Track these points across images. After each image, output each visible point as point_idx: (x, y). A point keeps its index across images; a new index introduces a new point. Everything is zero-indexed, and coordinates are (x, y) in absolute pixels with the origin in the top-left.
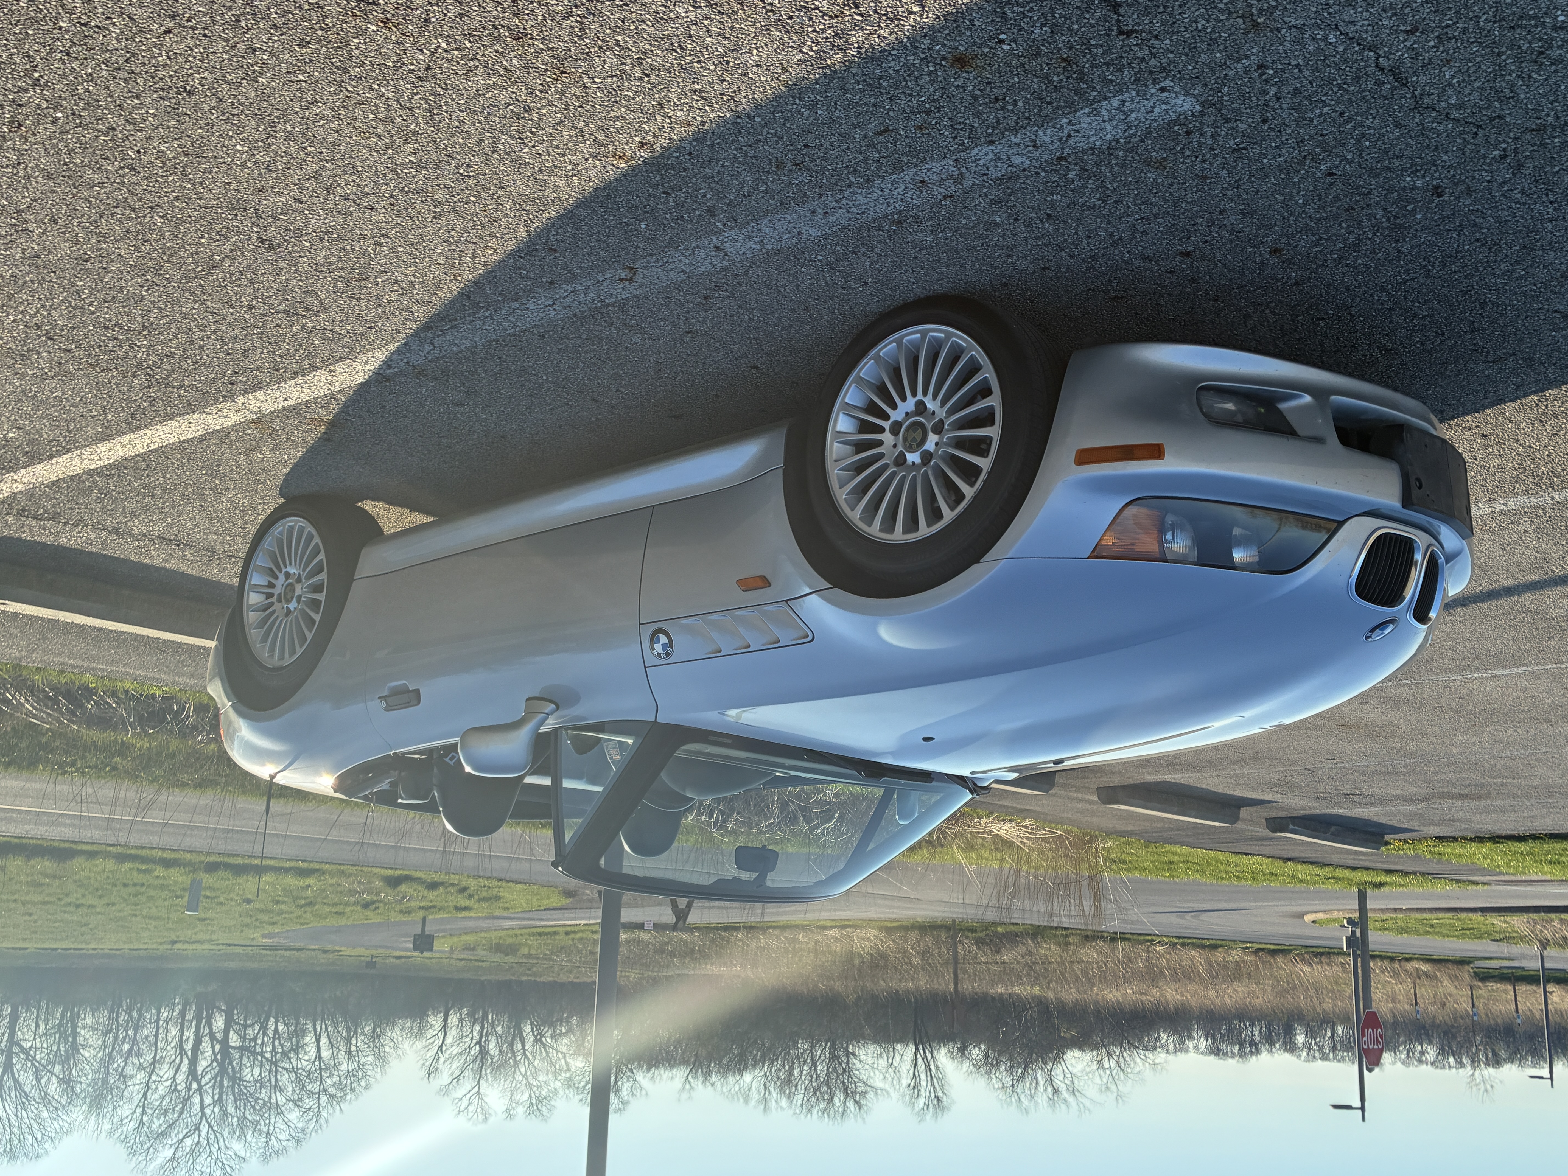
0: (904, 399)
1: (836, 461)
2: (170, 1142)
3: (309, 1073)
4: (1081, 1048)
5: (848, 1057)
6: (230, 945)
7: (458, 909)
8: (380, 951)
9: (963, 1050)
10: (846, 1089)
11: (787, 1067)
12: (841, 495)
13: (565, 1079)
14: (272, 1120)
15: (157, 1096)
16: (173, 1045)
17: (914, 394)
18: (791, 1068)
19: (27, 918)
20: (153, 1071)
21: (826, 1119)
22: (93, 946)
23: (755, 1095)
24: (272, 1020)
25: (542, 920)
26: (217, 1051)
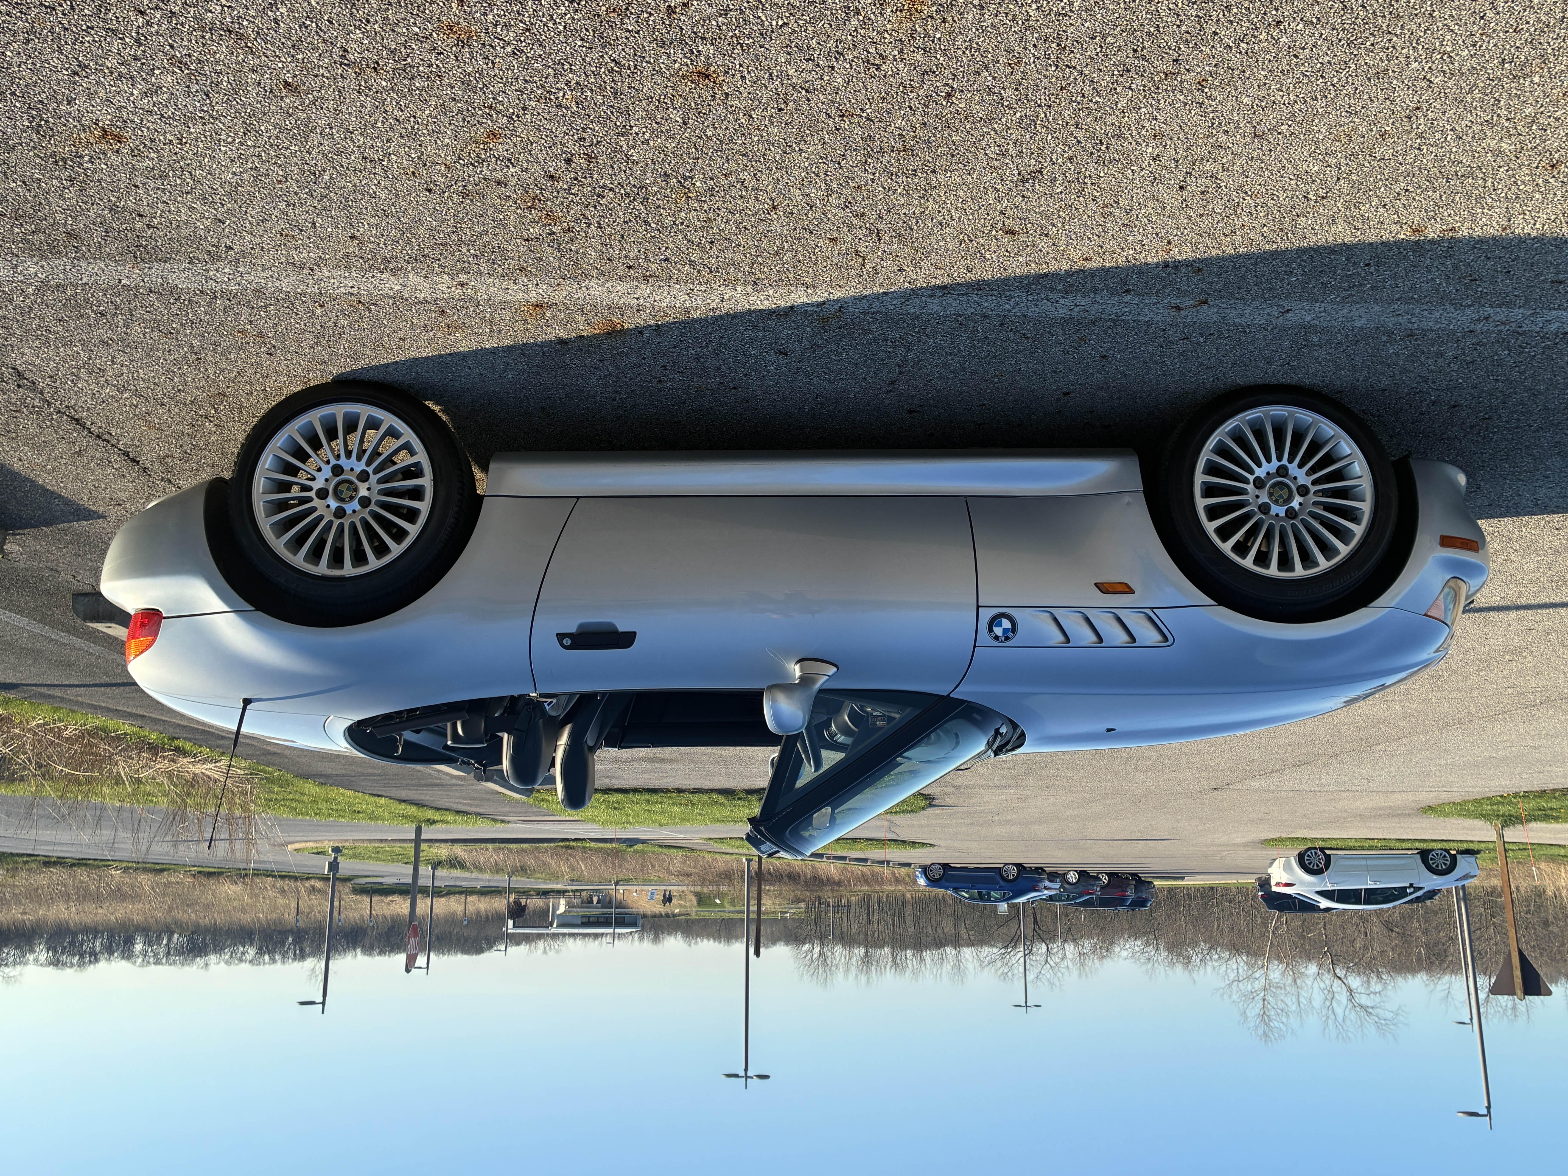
0: (1269, 460)
12: (1210, 527)
17: (1280, 459)
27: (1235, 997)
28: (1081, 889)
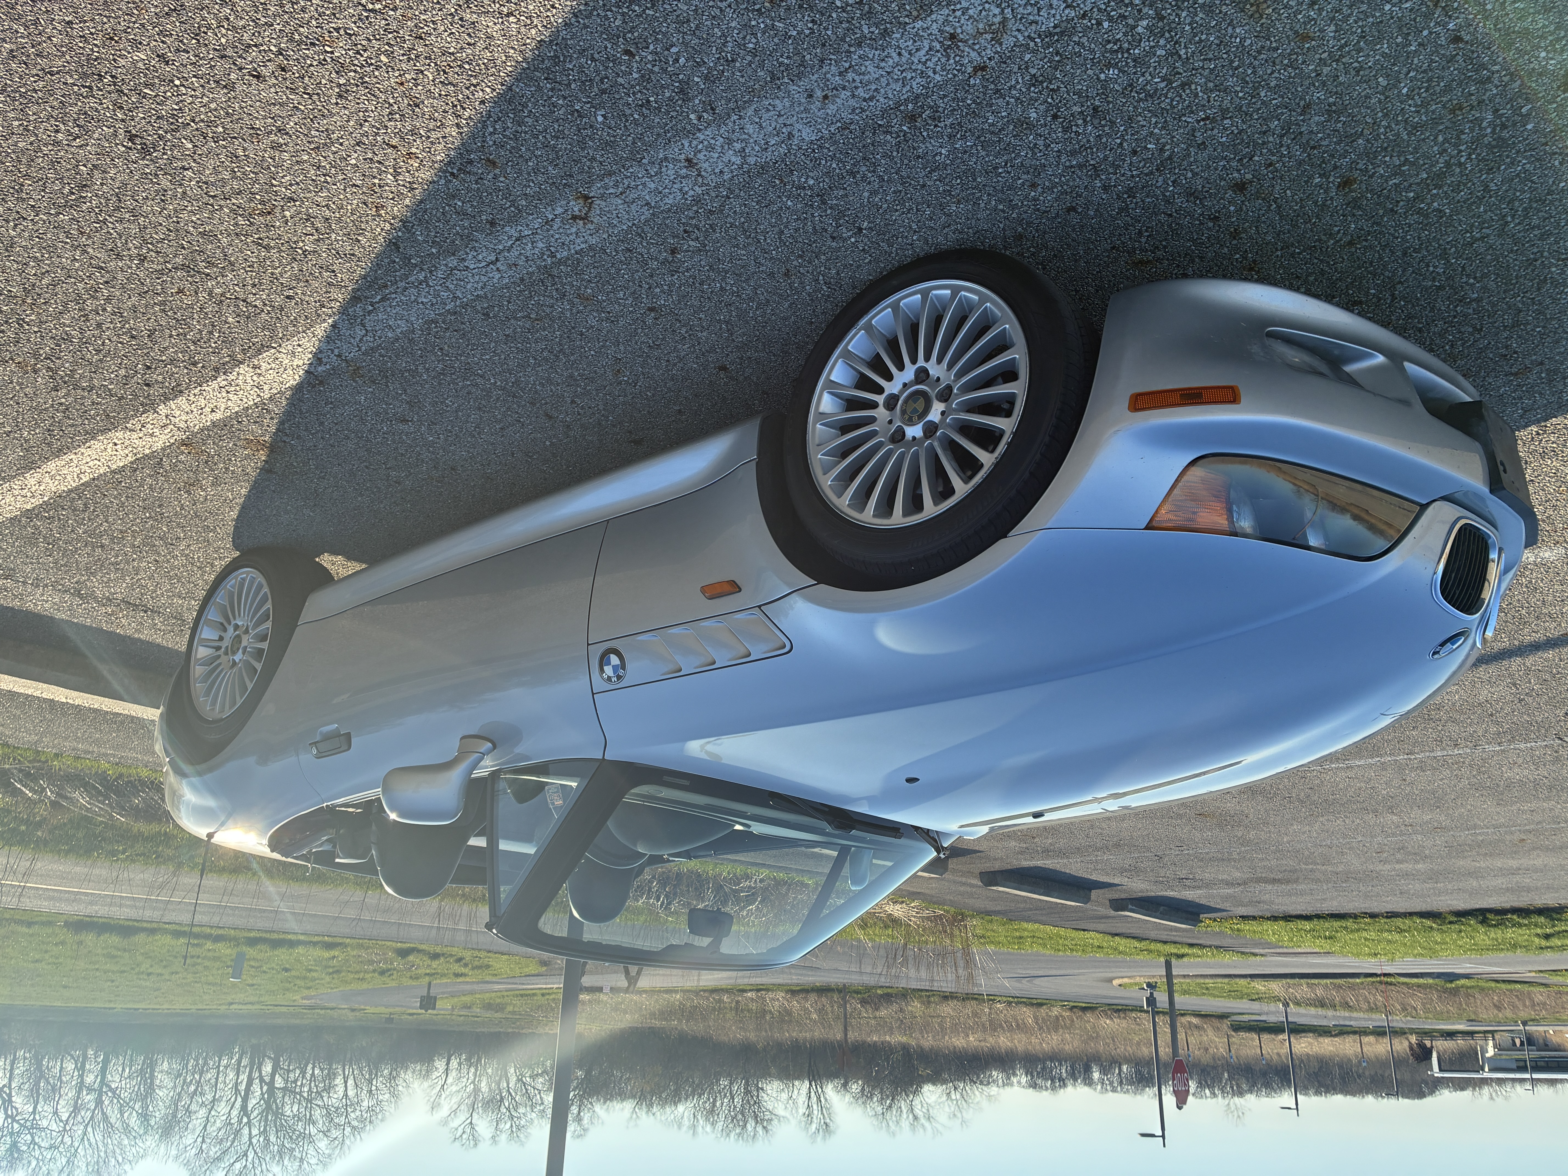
0: (901, 367)
1: (818, 445)
2: (223, 1166)
3: (337, 1109)
4: (934, 1084)
5: (758, 1091)
6: (276, 1006)
7: (457, 975)
8: (397, 1009)
9: (845, 1085)
10: (756, 1117)
11: (711, 1100)
12: (826, 482)
13: (540, 1111)
14: (306, 1148)
15: (214, 1128)
16: (230, 1086)
17: (914, 361)
18: (715, 1101)
19: (109, 983)
20: (213, 1107)
21: (741, 1141)
22: (164, 1007)
23: (686, 1122)
24: (310, 1066)
25: (523, 984)
26: (264, 1091)
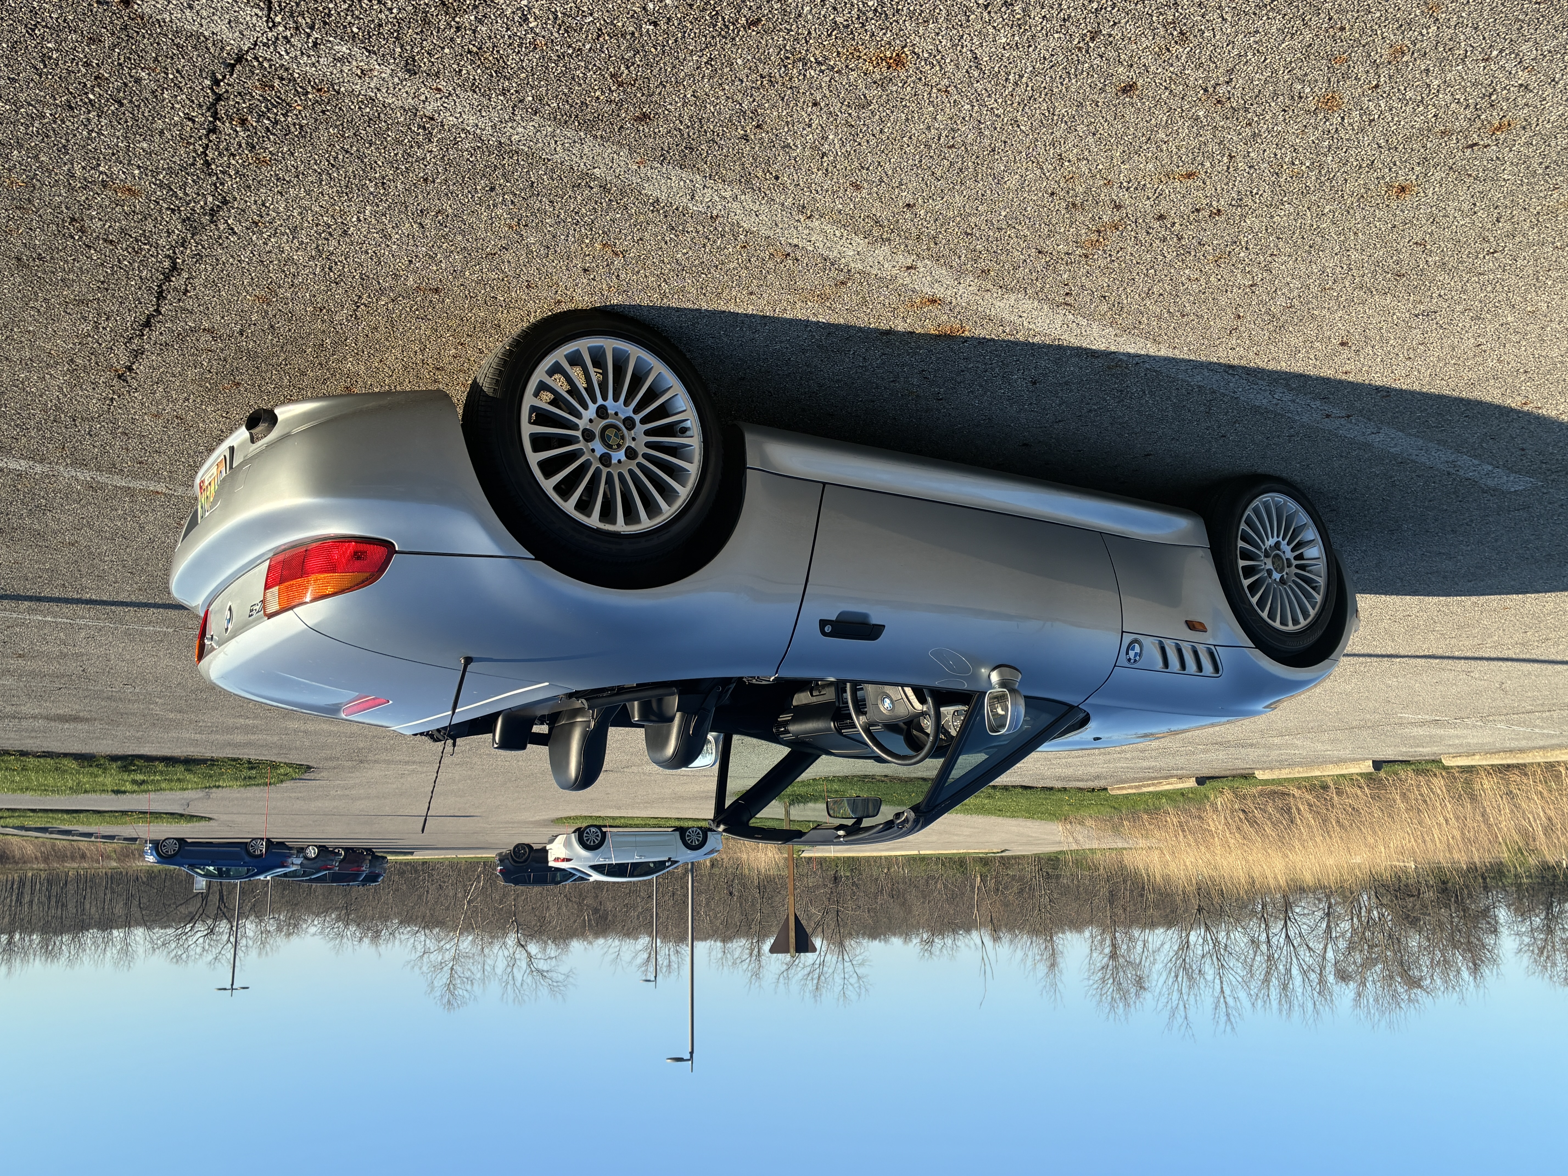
27: (425, 969)
28: (320, 864)
